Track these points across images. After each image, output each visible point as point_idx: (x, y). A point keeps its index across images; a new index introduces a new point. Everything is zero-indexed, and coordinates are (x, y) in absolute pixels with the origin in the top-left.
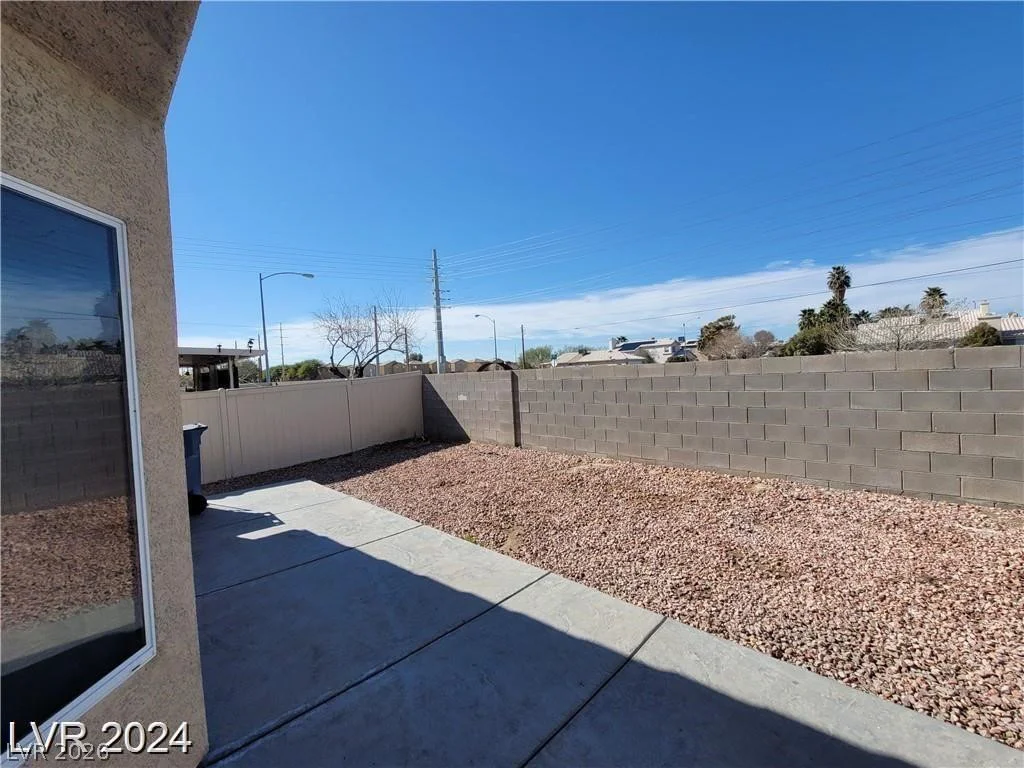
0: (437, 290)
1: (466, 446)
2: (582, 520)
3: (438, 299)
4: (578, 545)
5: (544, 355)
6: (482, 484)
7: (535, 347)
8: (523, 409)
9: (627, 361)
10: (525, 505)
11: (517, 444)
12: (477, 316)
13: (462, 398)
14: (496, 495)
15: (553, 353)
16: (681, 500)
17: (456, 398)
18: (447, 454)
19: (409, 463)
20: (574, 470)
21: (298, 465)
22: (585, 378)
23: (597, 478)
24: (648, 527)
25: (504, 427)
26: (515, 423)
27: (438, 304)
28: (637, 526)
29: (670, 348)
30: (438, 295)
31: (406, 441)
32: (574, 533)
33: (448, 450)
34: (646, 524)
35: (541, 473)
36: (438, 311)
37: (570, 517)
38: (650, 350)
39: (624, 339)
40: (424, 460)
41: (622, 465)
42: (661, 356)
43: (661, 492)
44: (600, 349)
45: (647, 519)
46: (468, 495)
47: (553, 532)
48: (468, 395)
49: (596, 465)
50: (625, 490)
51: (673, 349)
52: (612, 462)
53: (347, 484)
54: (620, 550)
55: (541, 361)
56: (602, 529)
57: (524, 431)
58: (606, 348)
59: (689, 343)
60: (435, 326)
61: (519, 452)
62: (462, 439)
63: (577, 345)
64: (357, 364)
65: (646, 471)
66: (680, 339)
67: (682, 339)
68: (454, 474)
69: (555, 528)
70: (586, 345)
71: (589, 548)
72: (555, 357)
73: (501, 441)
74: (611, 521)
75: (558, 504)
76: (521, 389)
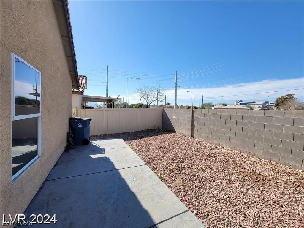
0: (176, 84)
1: (174, 134)
2: (213, 178)
3: (176, 86)
4: (208, 193)
5: (210, 105)
6: (175, 150)
7: (207, 102)
8: (195, 123)
9: (242, 109)
10: (188, 163)
11: (192, 136)
12: (188, 92)
13: (175, 117)
14: (178, 156)
15: (213, 105)
16: (270, 180)
17: (173, 117)
18: (167, 136)
19: (154, 137)
20: (213, 151)
21: (122, 133)
22: (222, 114)
23: (223, 157)
24: (249, 192)
25: (188, 129)
26: (192, 128)
27: (176, 88)
28: (242, 190)
29: (261, 106)
30: (176, 85)
31: (155, 129)
32: (208, 185)
33: (167, 135)
34: (248, 190)
35: (199, 150)
36: (176, 90)
37: (207, 175)
38: (252, 106)
39: (241, 101)
40: (159, 137)
41: (237, 153)
42: (256, 108)
43: (257, 172)
44: (231, 104)
45: (248, 187)
46: (168, 154)
47: (197, 182)
48: (176, 116)
49: (224, 151)
50: (237, 166)
51: (263, 106)
52: (231, 151)
53: (132, 142)
54: (231, 203)
55: (209, 107)
56: (222, 186)
57: (195, 132)
58: (234, 104)
59: (270, 104)
60: (175, 95)
61: (192, 139)
62: (173, 131)
63: (222, 102)
64: (147, 104)
65: (248, 158)
66: (266, 102)
67: (268, 102)
68: (166, 145)
69: (199, 179)
70: (225, 103)
71: (214, 197)
72: (213, 106)
73: (186, 134)
74: (228, 183)
75: (203, 166)
76: (195, 116)
